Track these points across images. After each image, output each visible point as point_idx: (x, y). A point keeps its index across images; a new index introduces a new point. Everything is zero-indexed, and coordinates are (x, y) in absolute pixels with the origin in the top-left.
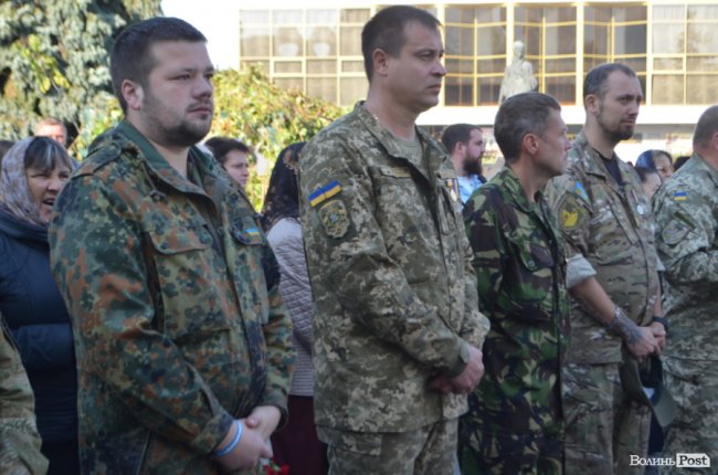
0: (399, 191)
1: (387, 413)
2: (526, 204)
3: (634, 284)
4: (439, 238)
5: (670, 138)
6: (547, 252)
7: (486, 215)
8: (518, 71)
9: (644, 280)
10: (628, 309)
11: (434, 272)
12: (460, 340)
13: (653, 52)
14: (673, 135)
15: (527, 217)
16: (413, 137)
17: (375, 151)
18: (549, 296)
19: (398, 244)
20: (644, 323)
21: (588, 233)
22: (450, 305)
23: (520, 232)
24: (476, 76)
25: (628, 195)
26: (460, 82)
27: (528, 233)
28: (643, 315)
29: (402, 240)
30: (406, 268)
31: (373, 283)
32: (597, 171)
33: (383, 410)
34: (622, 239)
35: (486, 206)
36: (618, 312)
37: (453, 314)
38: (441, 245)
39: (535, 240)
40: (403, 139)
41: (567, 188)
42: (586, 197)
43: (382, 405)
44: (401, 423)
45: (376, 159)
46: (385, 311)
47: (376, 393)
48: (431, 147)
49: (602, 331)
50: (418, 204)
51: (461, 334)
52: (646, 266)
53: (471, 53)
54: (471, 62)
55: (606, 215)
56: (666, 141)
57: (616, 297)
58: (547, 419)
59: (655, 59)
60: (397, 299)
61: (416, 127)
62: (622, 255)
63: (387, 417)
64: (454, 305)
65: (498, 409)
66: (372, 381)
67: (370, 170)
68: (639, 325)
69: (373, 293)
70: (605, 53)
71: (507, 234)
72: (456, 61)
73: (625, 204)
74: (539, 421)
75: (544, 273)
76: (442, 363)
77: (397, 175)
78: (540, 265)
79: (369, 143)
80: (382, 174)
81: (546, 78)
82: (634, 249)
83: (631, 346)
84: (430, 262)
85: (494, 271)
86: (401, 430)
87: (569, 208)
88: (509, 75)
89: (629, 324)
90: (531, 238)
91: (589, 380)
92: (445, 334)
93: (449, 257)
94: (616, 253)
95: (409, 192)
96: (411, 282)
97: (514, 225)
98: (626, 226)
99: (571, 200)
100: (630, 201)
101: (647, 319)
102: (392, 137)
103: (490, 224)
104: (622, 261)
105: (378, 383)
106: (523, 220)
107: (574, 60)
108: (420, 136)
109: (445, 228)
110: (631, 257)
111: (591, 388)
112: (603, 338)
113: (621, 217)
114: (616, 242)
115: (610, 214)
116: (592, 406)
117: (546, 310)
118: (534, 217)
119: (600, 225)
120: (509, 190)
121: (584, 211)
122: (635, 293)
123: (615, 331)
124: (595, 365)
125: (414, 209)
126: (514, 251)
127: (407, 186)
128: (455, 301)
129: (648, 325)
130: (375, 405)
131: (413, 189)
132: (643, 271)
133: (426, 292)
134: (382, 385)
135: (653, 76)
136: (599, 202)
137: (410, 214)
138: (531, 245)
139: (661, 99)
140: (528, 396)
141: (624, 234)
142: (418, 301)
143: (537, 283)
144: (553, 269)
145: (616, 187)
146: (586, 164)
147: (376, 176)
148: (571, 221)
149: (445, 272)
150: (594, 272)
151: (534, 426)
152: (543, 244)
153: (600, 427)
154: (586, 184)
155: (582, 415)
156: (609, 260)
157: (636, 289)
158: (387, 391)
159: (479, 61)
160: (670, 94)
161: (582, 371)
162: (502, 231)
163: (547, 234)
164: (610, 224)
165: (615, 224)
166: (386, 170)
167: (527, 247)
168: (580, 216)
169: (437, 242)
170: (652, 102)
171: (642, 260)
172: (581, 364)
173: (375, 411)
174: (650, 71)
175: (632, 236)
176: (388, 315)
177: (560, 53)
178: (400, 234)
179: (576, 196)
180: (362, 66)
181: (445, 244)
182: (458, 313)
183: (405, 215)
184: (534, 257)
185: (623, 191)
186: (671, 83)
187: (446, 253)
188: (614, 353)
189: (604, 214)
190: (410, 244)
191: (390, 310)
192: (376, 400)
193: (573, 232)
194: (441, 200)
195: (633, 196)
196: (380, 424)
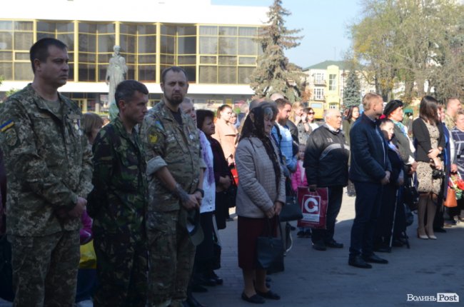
0: (43, 124)
1: (36, 227)
2: (126, 134)
3: (186, 173)
4: (65, 146)
5: (209, 103)
6: (135, 158)
7: (105, 140)
8: (117, 62)
9: (191, 170)
10: (183, 185)
11: (60, 162)
12: (73, 193)
13: (200, 53)
14: (211, 101)
15: (125, 141)
16: (56, 99)
17: (33, 106)
18: (136, 178)
19: (42, 149)
20: (192, 192)
21: (163, 145)
22: (69, 177)
23: (122, 147)
24: (97, 64)
25: (185, 129)
26: (88, 67)
27: (125, 149)
28: (190, 187)
29: (44, 147)
30: (46, 160)
31: (29, 167)
32: (168, 118)
33: (35, 226)
34: (180, 151)
35: (105, 136)
36: (178, 186)
37: (71, 181)
38: (66, 149)
39: (129, 152)
40: (49, 100)
41: (152, 124)
42: (161, 128)
43: (34, 224)
44: (43, 232)
45: (32, 109)
46: (34, 180)
47: (31, 218)
48: (65, 104)
49: (170, 195)
50: (54, 130)
51: (75, 191)
52: (192, 164)
53: (95, 51)
54: (95, 55)
55: (171, 139)
56: (207, 104)
57: (177, 179)
58: (138, 238)
59: (201, 57)
60: (40, 175)
61: (58, 93)
62: (180, 158)
63: (36, 229)
64: (72, 177)
65: (115, 232)
66: (29, 213)
67: (29, 115)
68: (189, 193)
69: (29, 171)
70: (173, 53)
71: (115, 149)
72: (86, 55)
73: (182, 133)
74: (134, 238)
75: (133, 167)
76: (63, 204)
77: (43, 117)
78: (131, 164)
79: (30, 102)
80: (34, 116)
81: (139, 66)
82: (185, 156)
83: (184, 204)
84: (59, 157)
85: (110, 166)
86: (43, 235)
87: (153, 134)
88: (112, 64)
89: (183, 192)
90: (127, 151)
91: (162, 220)
92: (65, 190)
93: (70, 155)
94: (177, 157)
95: (49, 125)
96: (48, 167)
97: (119, 144)
98: (182, 144)
99: (154, 130)
100: (186, 132)
101: (192, 190)
102: (42, 98)
103: (107, 144)
104: (180, 162)
105: (32, 214)
106: (124, 142)
107: (155, 56)
108: (60, 99)
109: (68, 141)
110: (184, 159)
111: (164, 224)
112: (171, 199)
113: (180, 140)
114: (177, 152)
115: (173, 138)
116: (164, 233)
117: (135, 185)
118: (129, 141)
119: (168, 143)
120: (117, 127)
121: (161, 135)
122: (187, 177)
123: (176, 195)
124: (167, 212)
125: (51, 132)
126: (118, 156)
127: (48, 122)
128: (72, 175)
129: (193, 194)
130: (30, 224)
131: (51, 124)
132: (190, 166)
133: (57, 171)
134: (34, 215)
135: (200, 66)
136: (168, 132)
137: (48, 135)
138: (127, 154)
139: (205, 80)
140: (130, 226)
141: (181, 148)
142: (52, 175)
143: (130, 172)
144: (139, 166)
145: (178, 125)
146: (163, 114)
147: (32, 118)
148: (154, 139)
149: (67, 161)
150: (166, 164)
151: (132, 240)
152: (133, 154)
153: (168, 243)
154: (162, 123)
155: (160, 237)
156: (173, 160)
157: (186, 175)
158: (37, 217)
159: (99, 55)
160: (210, 77)
161: (160, 216)
162: (113, 147)
163: (136, 149)
164: (173, 143)
165: (176, 143)
166: (37, 114)
167: (125, 155)
168: (158, 137)
169: (63, 148)
170: (200, 82)
171: (190, 160)
172: (159, 212)
173: (31, 227)
174: (198, 64)
175: (185, 149)
176: (35, 182)
177: (147, 52)
178: (43, 144)
179: (156, 128)
180: (29, 56)
181: (68, 149)
182: (74, 181)
183: (45, 135)
184: (128, 159)
185: (182, 127)
186: (210, 71)
187: (68, 153)
188: (176, 206)
189: (171, 138)
190: (47, 149)
191: (37, 180)
192: (31, 222)
193: (155, 145)
194: (66, 129)
195: (187, 130)
196: (33, 233)
